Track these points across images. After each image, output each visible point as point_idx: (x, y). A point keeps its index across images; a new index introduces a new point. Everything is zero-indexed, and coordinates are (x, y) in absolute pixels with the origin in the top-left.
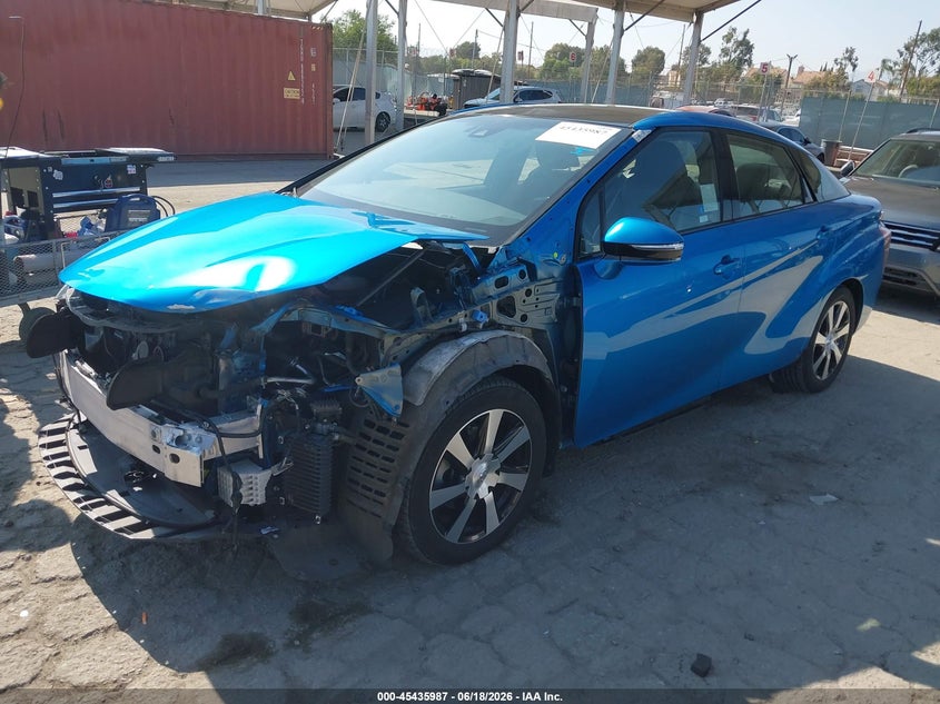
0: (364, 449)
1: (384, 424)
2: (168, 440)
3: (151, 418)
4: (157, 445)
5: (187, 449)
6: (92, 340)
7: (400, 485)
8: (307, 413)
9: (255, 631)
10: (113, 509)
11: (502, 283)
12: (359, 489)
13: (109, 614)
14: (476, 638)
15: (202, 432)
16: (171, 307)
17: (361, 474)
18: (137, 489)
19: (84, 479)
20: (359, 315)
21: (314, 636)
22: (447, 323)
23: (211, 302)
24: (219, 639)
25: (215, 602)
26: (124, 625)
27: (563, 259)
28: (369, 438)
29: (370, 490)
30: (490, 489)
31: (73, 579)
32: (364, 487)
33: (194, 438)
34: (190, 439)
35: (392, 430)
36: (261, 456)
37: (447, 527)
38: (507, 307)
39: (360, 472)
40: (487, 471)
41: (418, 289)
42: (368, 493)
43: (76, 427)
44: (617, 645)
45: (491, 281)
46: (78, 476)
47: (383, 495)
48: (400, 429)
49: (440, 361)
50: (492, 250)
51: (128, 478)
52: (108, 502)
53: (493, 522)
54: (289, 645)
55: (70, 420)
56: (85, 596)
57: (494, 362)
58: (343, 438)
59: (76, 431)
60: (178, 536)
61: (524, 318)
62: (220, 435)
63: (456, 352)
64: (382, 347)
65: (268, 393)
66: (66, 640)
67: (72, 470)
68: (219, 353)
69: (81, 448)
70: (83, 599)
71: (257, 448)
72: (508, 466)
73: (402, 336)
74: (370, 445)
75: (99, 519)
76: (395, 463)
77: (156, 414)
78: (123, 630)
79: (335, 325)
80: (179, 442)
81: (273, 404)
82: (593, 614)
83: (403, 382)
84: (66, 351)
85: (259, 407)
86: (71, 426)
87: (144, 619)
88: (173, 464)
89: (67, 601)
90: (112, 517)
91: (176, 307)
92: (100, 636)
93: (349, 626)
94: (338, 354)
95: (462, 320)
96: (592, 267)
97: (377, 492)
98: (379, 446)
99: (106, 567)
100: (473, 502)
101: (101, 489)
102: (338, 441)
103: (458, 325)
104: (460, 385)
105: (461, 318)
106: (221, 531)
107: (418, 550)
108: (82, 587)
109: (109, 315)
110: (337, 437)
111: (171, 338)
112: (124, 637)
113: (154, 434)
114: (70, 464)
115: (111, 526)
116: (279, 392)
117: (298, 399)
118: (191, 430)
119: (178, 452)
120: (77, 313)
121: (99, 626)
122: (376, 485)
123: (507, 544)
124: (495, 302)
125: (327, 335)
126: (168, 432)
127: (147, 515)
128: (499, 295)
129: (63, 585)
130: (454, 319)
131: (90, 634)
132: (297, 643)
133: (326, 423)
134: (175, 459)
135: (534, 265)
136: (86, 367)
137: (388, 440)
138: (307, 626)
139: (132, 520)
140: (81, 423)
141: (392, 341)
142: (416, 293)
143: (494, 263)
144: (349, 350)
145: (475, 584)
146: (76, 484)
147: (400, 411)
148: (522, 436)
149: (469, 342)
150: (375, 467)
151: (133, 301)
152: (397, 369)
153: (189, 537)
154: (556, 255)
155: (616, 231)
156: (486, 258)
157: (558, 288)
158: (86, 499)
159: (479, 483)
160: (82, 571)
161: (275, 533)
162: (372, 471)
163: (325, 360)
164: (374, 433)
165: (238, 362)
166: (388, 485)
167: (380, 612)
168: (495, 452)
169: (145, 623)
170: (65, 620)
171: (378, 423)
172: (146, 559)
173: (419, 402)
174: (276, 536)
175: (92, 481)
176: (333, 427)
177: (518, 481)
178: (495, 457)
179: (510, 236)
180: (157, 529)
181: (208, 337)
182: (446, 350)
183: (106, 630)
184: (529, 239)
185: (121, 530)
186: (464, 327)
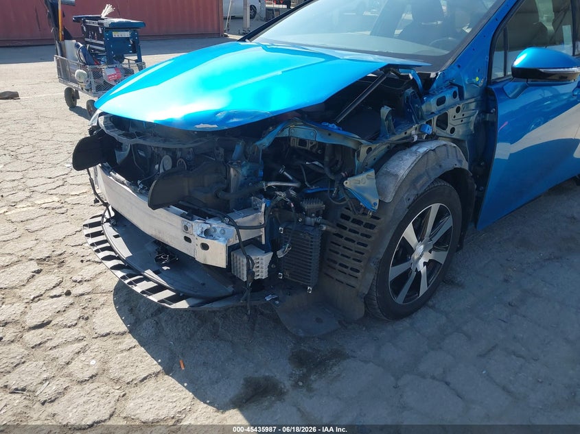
0: (342, 237)
1: (358, 217)
2: (199, 233)
3: (182, 216)
4: (188, 235)
5: (214, 239)
6: (121, 156)
7: (372, 265)
8: (299, 209)
9: (267, 374)
10: (151, 285)
11: (441, 101)
12: (337, 266)
13: (155, 362)
14: (433, 378)
15: (224, 226)
16: (197, 126)
17: (339, 256)
18: (165, 268)
19: (123, 260)
20: (339, 129)
21: (313, 377)
22: (403, 135)
23: (231, 121)
24: (242, 382)
25: (231, 351)
26: (168, 370)
27: (481, 83)
28: (345, 228)
29: (346, 267)
30: (425, 264)
31: (123, 334)
32: (341, 265)
33: (218, 230)
34: (215, 231)
35: (365, 222)
36: (263, 242)
37: (397, 293)
38: (443, 122)
39: (338, 253)
40: (424, 251)
41: (386, 107)
42: (345, 270)
43: (108, 221)
44: (541, 382)
45: (433, 101)
46: (119, 258)
47: (357, 271)
48: (374, 222)
49: (403, 165)
50: (433, 75)
51: (158, 260)
52: (147, 279)
53: (424, 287)
54: (295, 386)
55: (103, 216)
56: (134, 347)
57: (440, 166)
58: (329, 228)
59: (109, 224)
60: (206, 306)
61: (453, 130)
62: (238, 228)
63: (414, 158)
64: (358, 155)
65: (269, 194)
66: (128, 383)
67: (113, 254)
68: (232, 164)
69: (116, 237)
70: (133, 350)
71: (260, 236)
72: (437, 246)
73: (373, 147)
74: (346, 233)
75: (143, 292)
76: (368, 248)
77: (187, 213)
78: (167, 374)
79: (319, 139)
80: (207, 233)
81: (274, 202)
82: (513, 356)
83: (376, 183)
84: (100, 165)
85: (264, 205)
86: (105, 220)
87: (182, 366)
88: (204, 251)
89: (122, 351)
90: (153, 291)
91: (202, 126)
92: (153, 380)
93: (336, 368)
94: (317, 163)
95: (413, 132)
96: (502, 89)
97: (352, 269)
98: (353, 234)
99: (144, 324)
100: (414, 274)
101: (139, 269)
102: (326, 231)
103: (411, 136)
104: (418, 185)
105: (413, 131)
106: (240, 300)
107: (379, 311)
108: (130, 340)
109: (139, 134)
110: (324, 228)
111: (189, 153)
112: (170, 381)
113: (186, 228)
114: (110, 249)
115: (155, 298)
116: (278, 193)
117: (292, 199)
118: (215, 224)
119: (207, 241)
120: (112, 134)
121: (151, 372)
122: (351, 263)
123: (430, 303)
124: (436, 117)
125: (311, 147)
126: (197, 226)
127: (180, 289)
128: (439, 111)
129: (116, 339)
130: (408, 132)
131: (145, 378)
132: (301, 384)
133: (313, 217)
134: (205, 247)
135: (462, 87)
136: (118, 176)
137: (361, 229)
138: (305, 370)
139: (167, 294)
140: (112, 218)
141: (366, 151)
142: (385, 111)
143: (435, 85)
144: (327, 159)
145: (418, 334)
146: (119, 265)
147: (376, 207)
148: (448, 223)
149: (423, 150)
150: (351, 250)
151: (164, 121)
152: (372, 173)
153: (216, 306)
154: (477, 79)
155: (521, 59)
156: (428, 81)
157: (477, 107)
158: (130, 276)
159: (419, 259)
160: (128, 327)
161: (276, 299)
162: (347, 253)
163: (306, 168)
164: (349, 224)
165: (244, 171)
166: (362, 264)
167: (355, 357)
168: (431, 237)
169: (183, 369)
170: (124, 367)
171: (353, 216)
172: (172, 317)
173: (389, 199)
174: (277, 302)
175: (129, 261)
176: (319, 219)
177: (441, 257)
178: (431, 240)
179: (444, 64)
180: (189, 299)
181: (222, 151)
182: (406, 157)
183: (157, 374)
184: (459, 66)
185: (162, 301)
186: (416, 138)
